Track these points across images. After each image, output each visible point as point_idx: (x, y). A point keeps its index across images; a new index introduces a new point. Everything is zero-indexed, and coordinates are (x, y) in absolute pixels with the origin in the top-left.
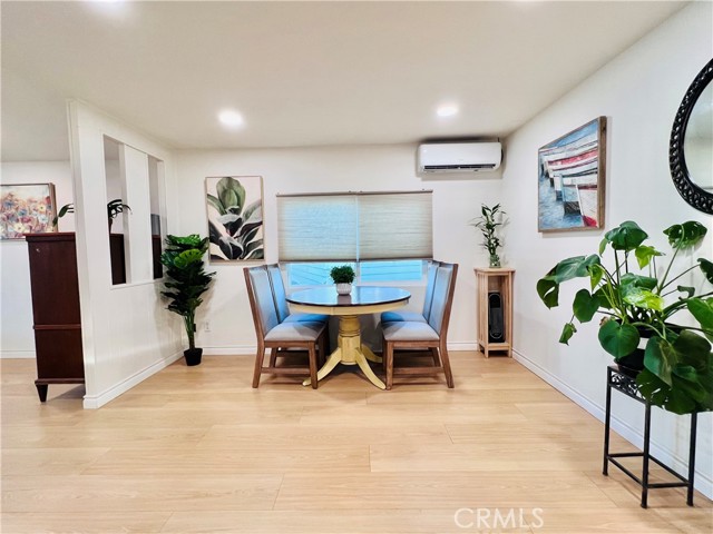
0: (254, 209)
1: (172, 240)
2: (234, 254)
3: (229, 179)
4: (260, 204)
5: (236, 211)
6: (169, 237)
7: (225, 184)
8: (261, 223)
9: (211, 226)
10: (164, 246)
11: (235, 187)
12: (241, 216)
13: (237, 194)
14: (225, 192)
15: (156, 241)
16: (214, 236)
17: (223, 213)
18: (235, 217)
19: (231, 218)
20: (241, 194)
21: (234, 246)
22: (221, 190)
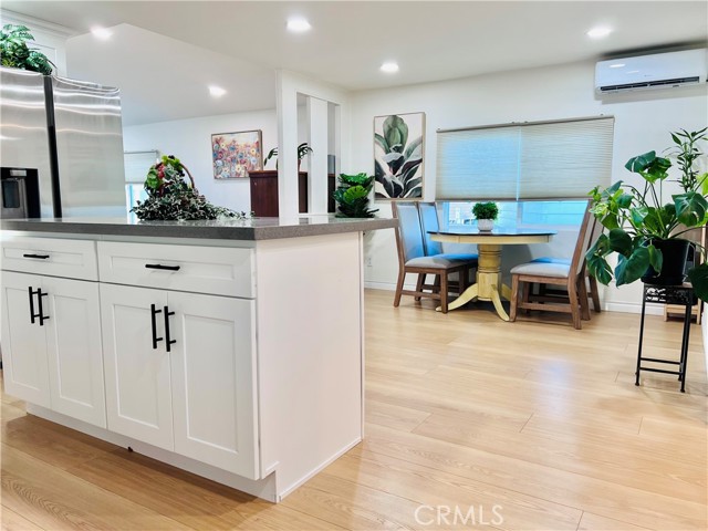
0: (415, 146)
1: (345, 179)
2: (396, 192)
3: (395, 117)
4: (421, 141)
5: (399, 150)
6: (342, 175)
7: (390, 122)
8: (421, 161)
9: (377, 164)
10: (338, 184)
11: (399, 125)
12: (403, 154)
13: (400, 132)
14: (390, 130)
15: (331, 179)
16: (379, 176)
17: (387, 152)
18: (398, 155)
19: (395, 156)
20: (404, 133)
21: (395, 185)
22: (387, 129)
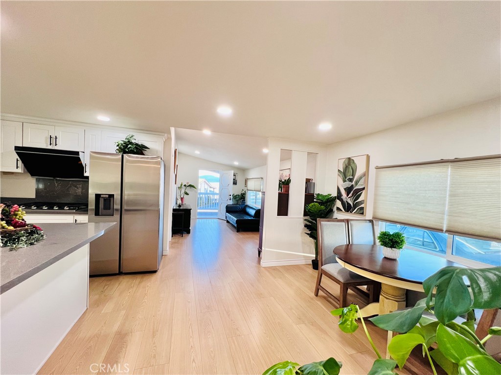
0: (361, 178)
2: (348, 208)
3: (349, 158)
4: (365, 175)
5: (351, 180)
6: (317, 194)
7: (347, 162)
8: (364, 189)
9: (338, 189)
11: (352, 163)
12: (353, 183)
13: (352, 168)
14: (347, 167)
16: (339, 196)
17: (344, 181)
18: (351, 184)
19: (348, 184)
20: (354, 169)
21: (348, 203)
22: (345, 166)
